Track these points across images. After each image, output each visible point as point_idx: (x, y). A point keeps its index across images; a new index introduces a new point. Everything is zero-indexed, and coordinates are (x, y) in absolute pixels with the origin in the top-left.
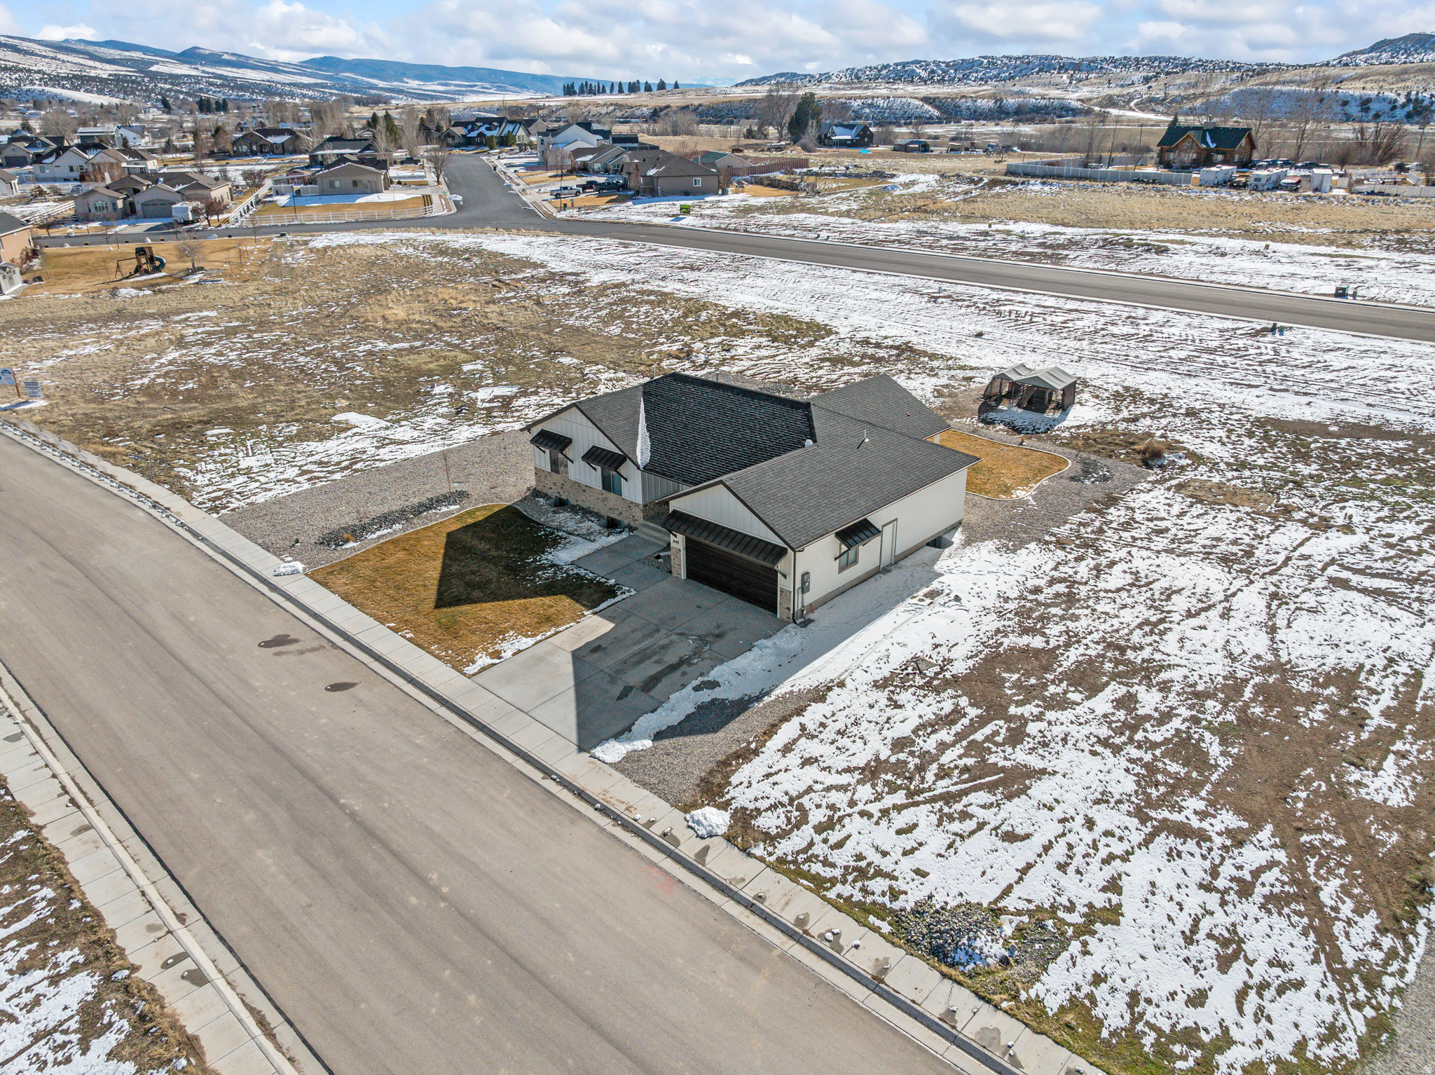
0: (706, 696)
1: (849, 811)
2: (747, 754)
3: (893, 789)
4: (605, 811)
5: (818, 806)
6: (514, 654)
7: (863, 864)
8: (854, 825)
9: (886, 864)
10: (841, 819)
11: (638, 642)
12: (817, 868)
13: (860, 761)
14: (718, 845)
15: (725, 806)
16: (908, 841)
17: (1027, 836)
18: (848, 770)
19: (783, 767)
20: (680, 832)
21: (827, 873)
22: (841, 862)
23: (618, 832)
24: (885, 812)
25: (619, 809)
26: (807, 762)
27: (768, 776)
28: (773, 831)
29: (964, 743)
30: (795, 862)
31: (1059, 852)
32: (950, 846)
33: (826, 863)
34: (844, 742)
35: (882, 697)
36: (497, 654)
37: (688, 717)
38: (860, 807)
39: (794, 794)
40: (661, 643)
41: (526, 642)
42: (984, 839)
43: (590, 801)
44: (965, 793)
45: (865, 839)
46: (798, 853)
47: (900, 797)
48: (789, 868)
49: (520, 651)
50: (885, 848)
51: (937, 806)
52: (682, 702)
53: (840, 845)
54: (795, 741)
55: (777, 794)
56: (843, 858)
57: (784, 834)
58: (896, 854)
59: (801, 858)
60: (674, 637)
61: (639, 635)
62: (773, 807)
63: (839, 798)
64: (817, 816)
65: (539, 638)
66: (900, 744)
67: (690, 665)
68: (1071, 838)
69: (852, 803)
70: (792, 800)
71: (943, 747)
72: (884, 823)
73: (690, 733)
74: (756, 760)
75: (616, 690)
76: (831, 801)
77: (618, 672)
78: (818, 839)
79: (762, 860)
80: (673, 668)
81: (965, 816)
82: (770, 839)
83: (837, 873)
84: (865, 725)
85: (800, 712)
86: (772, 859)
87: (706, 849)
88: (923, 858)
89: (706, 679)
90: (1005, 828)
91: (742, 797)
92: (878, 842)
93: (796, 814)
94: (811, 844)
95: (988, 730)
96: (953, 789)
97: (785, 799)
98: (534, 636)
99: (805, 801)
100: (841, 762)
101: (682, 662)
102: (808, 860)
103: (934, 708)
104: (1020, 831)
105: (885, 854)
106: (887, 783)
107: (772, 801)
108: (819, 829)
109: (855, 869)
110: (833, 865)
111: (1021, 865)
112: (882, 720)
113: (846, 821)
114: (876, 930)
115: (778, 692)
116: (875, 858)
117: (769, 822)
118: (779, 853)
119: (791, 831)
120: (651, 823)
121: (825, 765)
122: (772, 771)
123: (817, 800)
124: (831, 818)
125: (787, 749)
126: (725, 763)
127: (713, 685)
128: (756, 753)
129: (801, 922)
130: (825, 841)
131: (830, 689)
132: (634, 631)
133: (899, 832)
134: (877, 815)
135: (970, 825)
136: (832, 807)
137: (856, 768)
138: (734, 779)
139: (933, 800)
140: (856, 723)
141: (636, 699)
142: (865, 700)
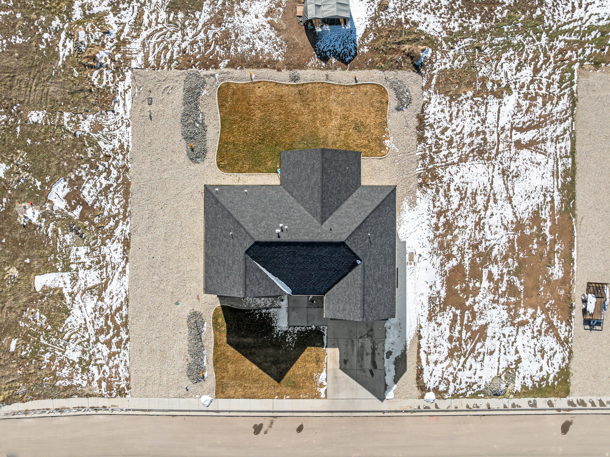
0: (392, 358)
1: (456, 372)
2: (420, 371)
3: (459, 357)
4: (406, 411)
5: (449, 375)
6: (326, 381)
7: (468, 384)
8: (460, 374)
9: (473, 380)
10: (456, 375)
11: (353, 351)
12: (461, 392)
13: (446, 354)
14: (437, 401)
15: (429, 391)
16: (473, 371)
17: (494, 350)
18: (446, 359)
19: (432, 370)
20: (428, 405)
21: (463, 391)
22: (464, 387)
23: (414, 414)
24: (463, 366)
25: (409, 409)
26: (436, 363)
27: (431, 375)
28: (445, 389)
29: (464, 327)
30: (455, 394)
31: (503, 351)
32: (482, 365)
33: (462, 389)
34: (438, 349)
35: (433, 324)
36: (322, 386)
37: (395, 369)
38: (457, 369)
39: (441, 376)
40: (360, 345)
41: (323, 375)
42: (487, 358)
43: (401, 411)
44: (475, 346)
45: (465, 377)
46: (454, 391)
47: (463, 359)
48: (455, 396)
49: (326, 379)
50: (470, 376)
51: (472, 355)
52: (389, 365)
53: (461, 383)
54: (427, 358)
55: (438, 379)
56: (463, 385)
57: (448, 389)
58: (473, 376)
59: (456, 391)
60: (360, 340)
61: (350, 347)
62: (440, 383)
63: (451, 369)
64: (451, 378)
65: (325, 370)
66: (450, 339)
67: (377, 349)
68: (503, 344)
69: (455, 369)
70: (442, 378)
71: (460, 332)
72: (465, 370)
73: (401, 375)
74: (424, 372)
75: (369, 374)
76: (450, 371)
77: (361, 366)
78: (455, 384)
79: (449, 398)
80: (373, 354)
81: (479, 353)
82: (446, 392)
83: (465, 390)
84: (438, 339)
85: (419, 347)
86: (450, 396)
87: (436, 404)
88: (479, 373)
89: (386, 352)
90: (489, 351)
91: (431, 385)
92: (467, 376)
93: (446, 381)
94: (455, 387)
95: (466, 318)
96: (471, 347)
97: (440, 379)
98: (322, 370)
99: (445, 376)
100: (442, 358)
101: (374, 349)
102: (457, 391)
103: (448, 319)
104: (492, 350)
105: (471, 378)
106: (457, 356)
107: (438, 382)
108: (454, 381)
109: (468, 386)
110: (463, 389)
111: (497, 360)
112: (440, 334)
113: (457, 375)
114: (481, 397)
115: (408, 343)
116: (469, 380)
117: (442, 388)
118: (451, 394)
119: (448, 387)
120: (419, 407)
121: (440, 361)
122: (431, 372)
123: (447, 374)
124: (453, 377)
125: (428, 363)
126: (418, 378)
127: (389, 353)
128: (422, 369)
129: (468, 406)
130: (457, 384)
131: (419, 331)
132: (347, 345)
133: (470, 370)
134: (462, 368)
135: (482, 356)
136: (452, 373)
137: (447, 356)
138: (425, 382)
139: (470, 354)
140: (436, 340)
141: (376, 373)
142: (431, 329)
